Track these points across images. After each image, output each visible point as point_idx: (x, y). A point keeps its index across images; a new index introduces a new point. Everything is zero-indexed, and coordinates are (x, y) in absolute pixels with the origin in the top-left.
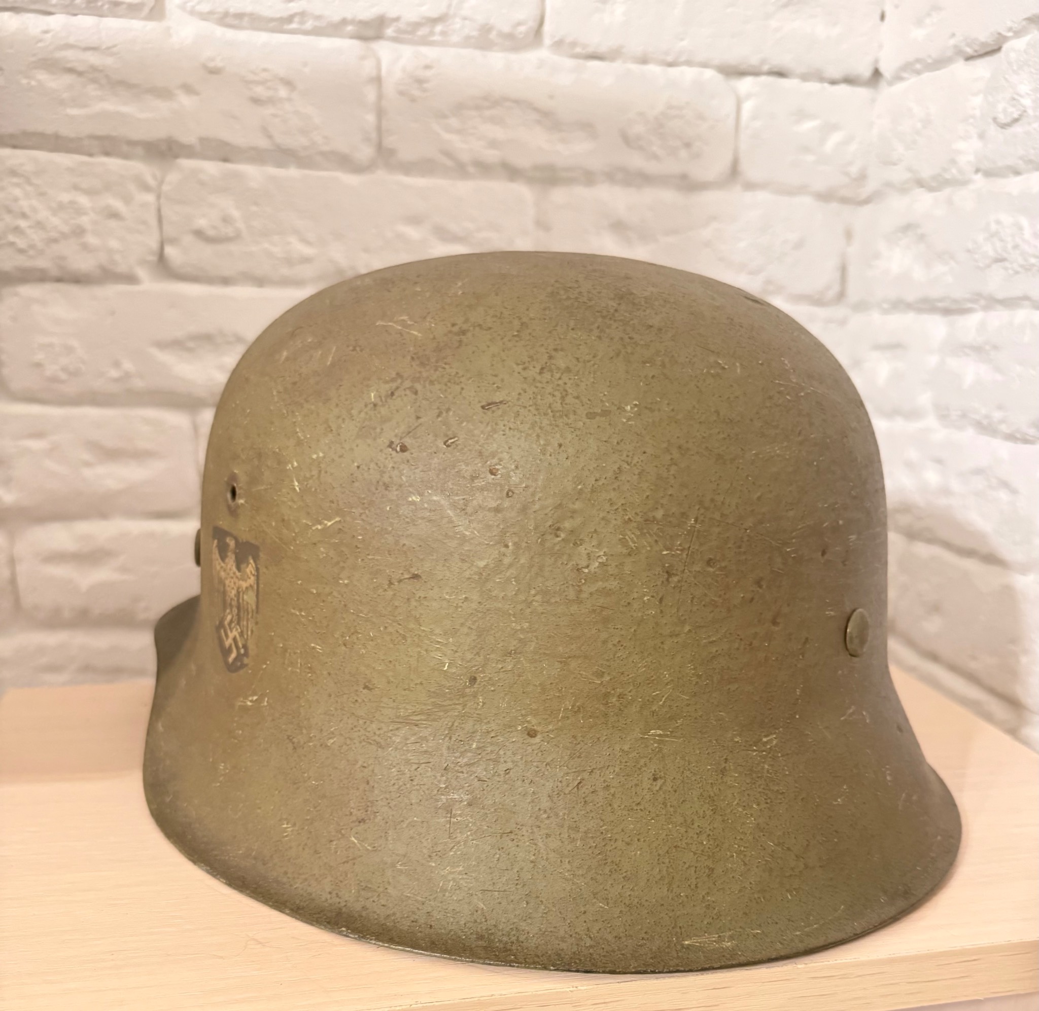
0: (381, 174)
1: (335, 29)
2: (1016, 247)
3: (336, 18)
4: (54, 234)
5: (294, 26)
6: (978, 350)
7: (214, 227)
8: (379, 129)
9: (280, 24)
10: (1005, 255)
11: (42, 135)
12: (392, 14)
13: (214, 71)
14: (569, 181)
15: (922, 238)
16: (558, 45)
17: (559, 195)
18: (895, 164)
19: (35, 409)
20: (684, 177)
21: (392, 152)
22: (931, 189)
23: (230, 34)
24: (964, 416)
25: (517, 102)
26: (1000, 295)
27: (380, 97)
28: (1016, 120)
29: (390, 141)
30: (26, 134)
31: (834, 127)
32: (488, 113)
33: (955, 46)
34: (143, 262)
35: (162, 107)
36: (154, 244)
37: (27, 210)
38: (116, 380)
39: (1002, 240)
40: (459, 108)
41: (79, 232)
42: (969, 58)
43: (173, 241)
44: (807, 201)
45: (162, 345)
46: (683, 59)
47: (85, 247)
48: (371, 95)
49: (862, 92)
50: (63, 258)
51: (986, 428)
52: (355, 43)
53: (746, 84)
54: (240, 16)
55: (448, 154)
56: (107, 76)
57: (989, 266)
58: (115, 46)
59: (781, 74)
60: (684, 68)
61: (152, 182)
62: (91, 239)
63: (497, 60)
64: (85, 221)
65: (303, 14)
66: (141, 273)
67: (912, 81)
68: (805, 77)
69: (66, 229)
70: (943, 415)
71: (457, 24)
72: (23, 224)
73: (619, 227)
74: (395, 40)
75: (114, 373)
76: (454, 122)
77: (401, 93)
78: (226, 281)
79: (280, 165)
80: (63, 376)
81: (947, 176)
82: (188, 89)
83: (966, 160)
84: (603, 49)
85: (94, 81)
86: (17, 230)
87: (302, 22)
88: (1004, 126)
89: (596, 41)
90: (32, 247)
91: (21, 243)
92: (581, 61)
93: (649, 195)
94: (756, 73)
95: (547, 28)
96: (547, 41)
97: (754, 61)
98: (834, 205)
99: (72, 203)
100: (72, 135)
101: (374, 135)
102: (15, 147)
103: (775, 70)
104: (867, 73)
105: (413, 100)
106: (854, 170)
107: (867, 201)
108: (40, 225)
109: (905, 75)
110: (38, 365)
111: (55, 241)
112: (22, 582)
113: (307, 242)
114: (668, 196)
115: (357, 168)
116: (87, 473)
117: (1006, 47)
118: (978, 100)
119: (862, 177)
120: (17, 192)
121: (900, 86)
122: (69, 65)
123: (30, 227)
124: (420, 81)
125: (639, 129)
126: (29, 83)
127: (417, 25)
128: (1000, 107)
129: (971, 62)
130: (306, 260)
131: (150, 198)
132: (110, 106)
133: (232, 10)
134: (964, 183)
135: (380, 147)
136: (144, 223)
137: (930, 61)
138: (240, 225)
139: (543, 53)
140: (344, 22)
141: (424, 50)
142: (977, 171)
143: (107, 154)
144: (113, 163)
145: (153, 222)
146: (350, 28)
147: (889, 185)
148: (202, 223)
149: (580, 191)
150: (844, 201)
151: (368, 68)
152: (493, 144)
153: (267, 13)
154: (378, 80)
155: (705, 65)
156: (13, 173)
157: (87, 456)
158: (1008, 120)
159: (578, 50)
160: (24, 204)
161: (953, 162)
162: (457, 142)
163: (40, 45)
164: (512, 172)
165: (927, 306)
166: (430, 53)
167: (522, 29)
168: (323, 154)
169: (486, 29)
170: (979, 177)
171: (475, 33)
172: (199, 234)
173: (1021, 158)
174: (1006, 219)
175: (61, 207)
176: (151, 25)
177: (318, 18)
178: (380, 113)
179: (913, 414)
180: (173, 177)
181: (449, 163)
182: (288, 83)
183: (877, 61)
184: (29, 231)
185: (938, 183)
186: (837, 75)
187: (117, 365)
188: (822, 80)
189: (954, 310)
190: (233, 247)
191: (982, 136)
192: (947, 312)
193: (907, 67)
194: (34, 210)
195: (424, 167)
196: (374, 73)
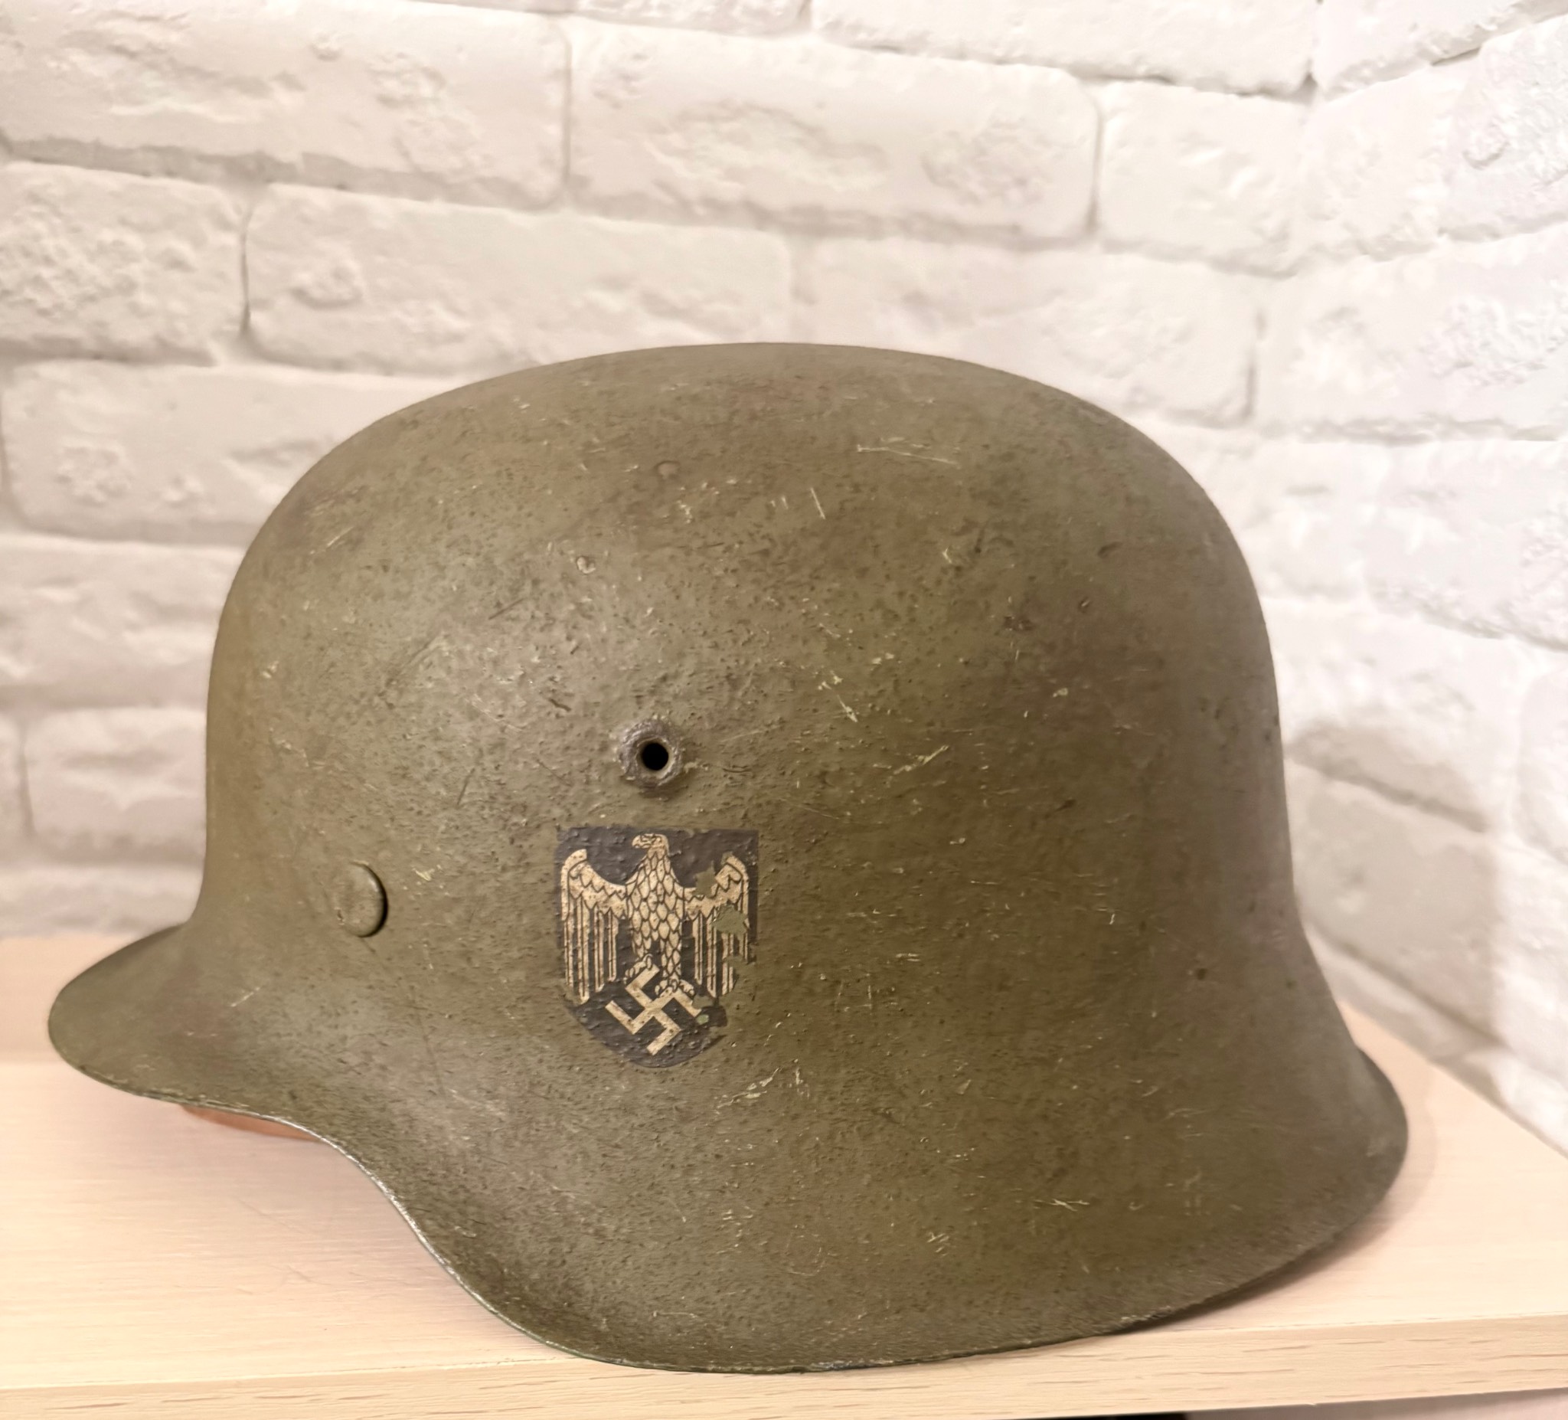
0: (568, 215)
2: (1485, 345)
4: (91, 290)
6: (1430, 498)
7: (321, 285)
8: (566, 145)
10: (1470, 358)
11: (76, 144)
13: (327, 57)
14: (845, 232)
15: (1360, 329)
16: (834, 28)
17: (828, 251)
18: (1327, 218)
19: (59, 543)
20: (1015, 229)
21: (583, 182)
22: (1379, 257)
24: (1406, 595)
25: (769, 112)
26: (1462, 417)
27: (569, 100)
28: (1495, 157)
29: (581, 165)
30: (53, 142)
31: (1243, 161)
32: (726, 127)
33: (1418, 44)
34: (218, 334)
35: (251, 107)
36: (236, 310)
37: (52, 252)
38: (176, 505)
39: (1466, 335)
40: (684, 119)
41: (128, 287)
42: (1438, 62)
43: (264, 304)
44: (1198, 268)
45: (243, 456)
46: (1017, 53)
47: (135, 310)
48: (555, 96)
49: (1287, 109)
50: (102, 324)
51: (1437, 613)
52: (534, 18)
53: (1112, 93)
55: (664, 186)
56: (171, 60)
57: (1448, 373)
58: (183, 16)
59: (1165, 79)
60: (1021, 67)
61: (233, 217)
62: (144, 299)
63: (741, 48)
64: (135, 271)
66: (216, 349)
67: (1358, 94)
68: (1201, 85)
69: (107, 282)
70: (1380, 595)
72: (46, 273)
73: (916, 301)
74: (593, 15)
75: (174, 495)
76: (675, 139)
77: (599, 95)
78: (338, 365)
79: (421, 196)
80: (100, 497)
81: (1399, 238)
82: (289, 81)
83: (1426, 214)
84: (900, 35)
85: (152, 66)
86: (38, 282)
88: (1478, 165)
89: (888, 24)
90: (59, 307)
91: (44, 301)
92: (867, 53)
93: (965, 255)
94: (1126, 76)
96: (817, 22)
97: (1124, 58)
98: (1241, 278)
99: (117, 244)
100: (120, 144)
101: (558, 156)
102: (37, 160)
103: (1157, 72)
104: (1294, 80)
105: (617, 105)
106: (1271, 225)
107: (1290, 273)
108: (70, 275)
109: (1348, 85)
110: (64, 480)
111: (92, 299)
112: (35, 795)
113: (458, 312)
114: (989, 256)
115: (533, 205)
116: (130, 638)
117: (1486, 46)
118: (1444, 126)
119: (1282, 237)
120: (40, 226)
121: (1341, 102)
122: (117, 43)
123: (57, 278)
124: (627, 78)
125: (948, 156)
126: (58, 68)
128: (1474, 136)
129: (1440, 68)
130: (456, 338)
131: (231, 240)
132: (178, 102)
134: (1424, 248)
135: (566, 174)
136: (222, 276)
137: (1382, 65)
138: (360, 282)
139: (811, 40)
141: (636, 31)
142: (1441, 232)
143: (170, 173)
144: (179, 188)
145: (234, 274)
147: (1319, 248)
148: (304, 278)
149: (862, 248)
150: (1255, 271)
151: (552, 56)
152: (733, 173)
154: (567, 74)
155: (1051, 63)
156: (34, 198)
157: (131, 615)
158: (1483, 156)
159: (862, 36)
160: (50, 244)
161: (1407, 216)
162: (679, 169)
163: (76, 11)
164: (761, 217)
165: (1364, 431)
166: (643, 36)
168: (483, 181)
169: (727, 3)
170: (1443, 241)
171: (709, 9)
172: (300, 294)
173: (1498, 213)
174: (1475, 304)
175: (102, 249)
178: (569, 124)
179: (1338, 592)
180: (265, 210)
181: (668, 200)
182: (434, 76)
183: (1309, 62)
184: (54, 284)
185: (1386, 249)
186: (1249, 81)
187: (178, 482)
188: (1227, 89)
189: (1398, 437)
190: (349, 316)
191: (1448, 179)
192: (1391, 440)
193: (1351, 73)
194: (63, 253)
195: (630, 205)
196: (561, 64)
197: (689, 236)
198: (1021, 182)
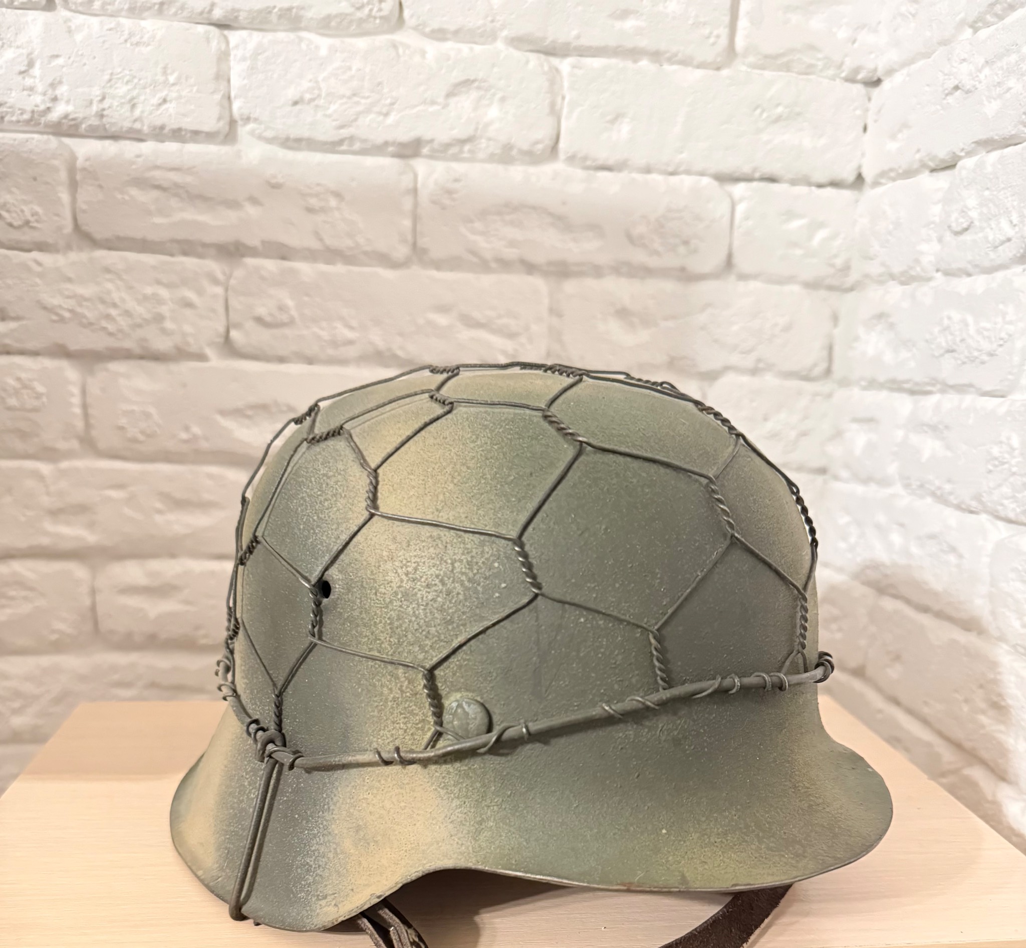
0: (416, 270)
1: (379, 149)
2: (963, 340)
3: (380, 140)
4: (139, 321)
5: (344, 148)
6: (934, 429)
7: (271, 315)
8: (414, 231)
9: (332, 147)
10: (955, 347)
11: (133, 240)
12: (428, 136)
13: (276, 186)
14: (580, 274)
15: (891, 326)
16: (572, 159)
17: (570, 286)
18: (872, 259)
19: (118, 464)
20: (683, 269)
21: (425, 251)
22: (903, 283)
23: (290, 155)
24: (922, 486)
25: (534, 208)
26: (951, 382)
27: (416, 205)
28: (966, 229)
29: (423, 242)
30: (119, 238)
31: (821, 225)
32: (508, 218)
33: (921, 161)
34: (211, 344)
35: (231, 216)
36: (221, 329)
37: (117, 301)
38: (185, 442)
39: (952, 334)
40: (484, 214)
41: (159, 318)
42: (933, 170)
43: (238, 326)
44: (795, 288)
45: (223, 413)
46: (682, 169)
47: (164, 331)
48: (407, 203)
49: (847, 194)
50: (145, 340)
51: (939, 497)
52: (396, 161)
53: (739, 189)
54: (299, 140)
55: (474, 253)
56: (187, 192)
57: (942, 355)
58: (194, 167)
59: (772, 179)
60: (683, 177)
61: (221, 277)
62: (169, 325)
63: (517, 172)
64: (164, 310)
65: (352, 139)
66: (209, 352)
67: (888, 187)
68: (794, 182)
69: (148, 316)
70: (907, 486)
71: (483, 143)
72: (113, 312)
73: (623, 313)
74: (430, 157)
75: (184, 436)
76: (478, 225)
77: (434, 202)
78: (282, 360)
79: (328, 262)
80: (142, 438)
81: (913, 273)
82: (254, 201)
83: (928, 260)
84: (611, 162)
85: (176, 195)
86: (108, 317)
87: (351, 145)
88: (957, 233)
89: (603, 155)
90: (121, 331)
91: (111, 327)
92: (592, 172)
93: (653, 286)
94: (748, 179)
95: (562, 145)
96: (562, 156)
97: (746, 169)
98: (823, 293)
99: (155, 295)
100: (156, 239)
101: (410, 237)
102: (110, 249)
103: (766, 176)
104: (851, 177)
105: (444, 208)
106: (839, 262)
107: (851, 289)
108: (127, 313)
109: (883, 181)
110: (122, 428)
111: (139, 326)
112: (100, 610)
113: (351, 328)
114: (669, 286)
115: (394, 265)
116: (158, 518)
117: (960, 164)
118: (937, 209)
119: (846, 269)
120: (109, 286)
121: (879, 190)
122: (157, 183)
124: (449, 192)
125: (641, 229)
126: (123, 198)
127: (448, 146)
128: (954, 216)
129: (935, 174)
130: (351, 342)
131: (219, 290)
132: (190, 214)
133: (292, 136)
134: (928, 280)
135: (414, 245)
136: (214, 311)
137: (901, 171)
138: (294, 313)
139: (558, 166)
140: (386, 144)
141: (455, 165)
142: (938, 271)
143: (185, 253)
144: (190, 262)
145: (221, 310)
146: (391, 149)
147: (867, 276)
148: (261, 311)
149: (590, 283)
150: (831, 288)
151: (406, 181)
152: (512, 244)
153: (322, 137)
154: (415, 191)
155: (702, 174)
156: (107, 270)
157: (159, 505)
158: (959, 229)
159: (589, 163)
160: (116, 296)
161: (917, 261)
162: (481, 243)
163: (134, 167)
164: (530, 268)
165: (895, 386)
166: (458, 167)
167: (540, 146)
168: (366, 253)
169: (508, 148)
170: (939, 275)
171: (498, 151)
172: (259, 320)
173: (969, 262)
174: (956, 316)
175: (146, 298)
176: (224, 150)
177: (365, 141)
178: (415, 218)
179: (884, 482)
180: (239, 273)
181: (475, 260)
182: (338, 195)
183: (860, 167)
184: (119, 319)
185: (906, 279)
186: (823, 179)
187: (187, 429)
188: (809, 184)
189: (917, 391)
190: (287, 331)
191: (940, 240)
192: (912, 392)
193: (883, 174)
194: (123, 300)
195: (453, 263)
196: (411, 186)
197: (487, 281)
198: (686, 243)
